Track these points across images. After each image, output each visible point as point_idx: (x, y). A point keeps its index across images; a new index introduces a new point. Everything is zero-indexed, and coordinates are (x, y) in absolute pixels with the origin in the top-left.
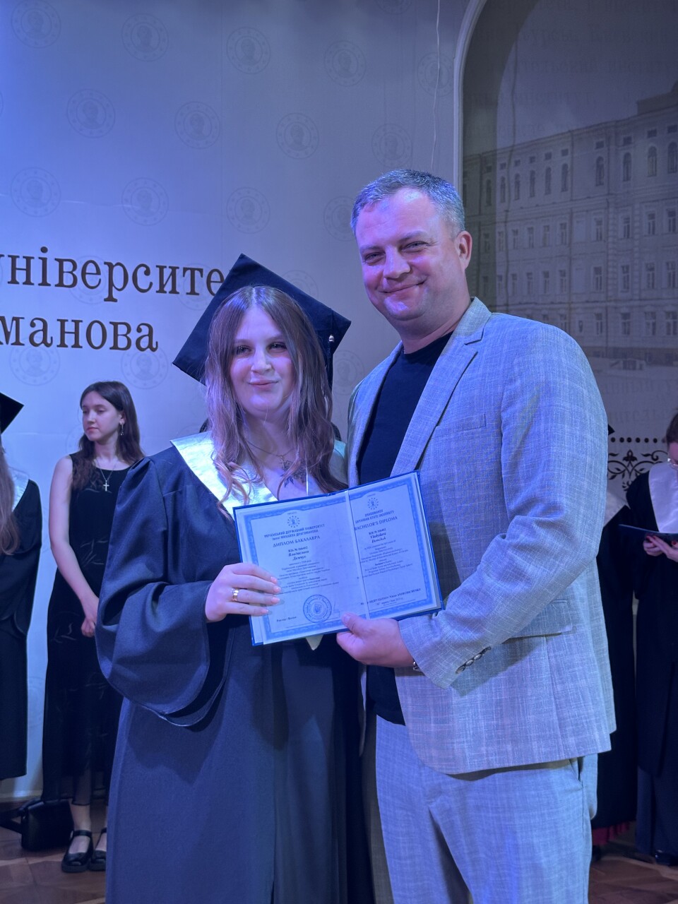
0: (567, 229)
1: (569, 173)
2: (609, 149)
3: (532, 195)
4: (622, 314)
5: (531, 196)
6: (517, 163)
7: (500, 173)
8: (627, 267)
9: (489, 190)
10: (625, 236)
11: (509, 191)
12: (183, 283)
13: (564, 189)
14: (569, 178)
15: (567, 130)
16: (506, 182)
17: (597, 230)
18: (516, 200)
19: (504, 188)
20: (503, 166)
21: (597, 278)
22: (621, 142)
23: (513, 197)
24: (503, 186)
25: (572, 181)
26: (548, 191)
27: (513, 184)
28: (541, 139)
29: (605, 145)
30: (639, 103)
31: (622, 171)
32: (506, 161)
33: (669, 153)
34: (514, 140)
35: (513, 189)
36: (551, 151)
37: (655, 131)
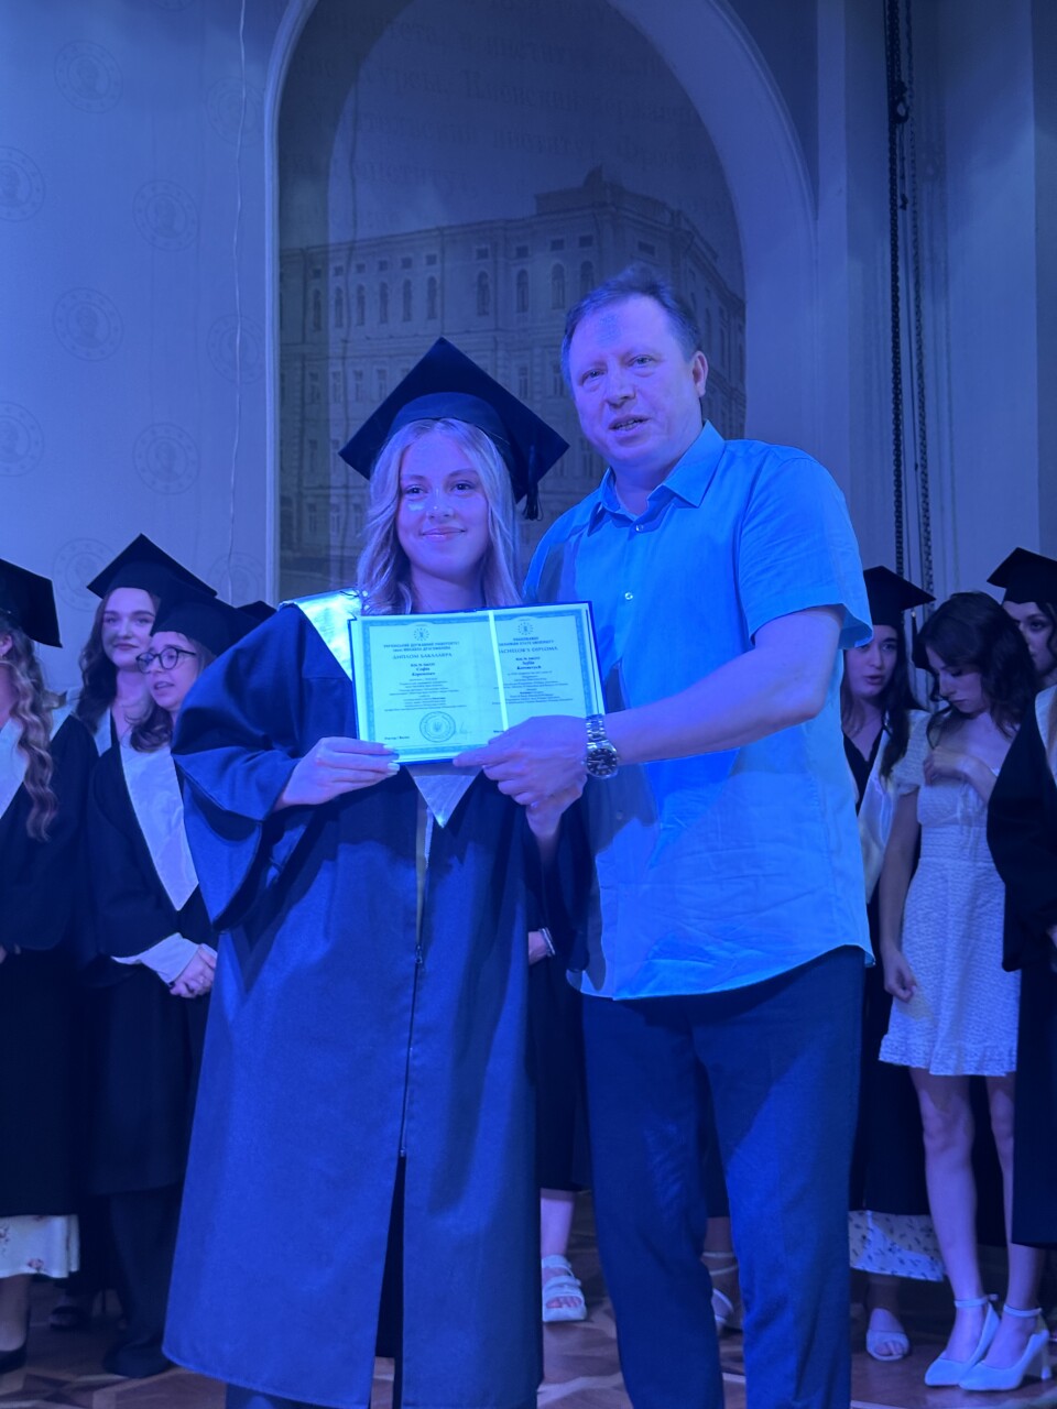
1: (439, 292)
2: (496, 262)
3: (384, 320)
5: (382, 323)
6: (360, 268)
7: (334, 282)
9: (317, 305)
14: (438, 300)
15: (434, 227)
16: (343, 296)
18: (358, 325)
19: (341, 305)
20: (338, 271)
22: (514, 253)
23: (354, 321)
24: (339, 302)
25: (443, 304)
26: (408, 317)
27: (354, 301)
28: (397, 235)
29: (490, 256)
30: (537, 197)
31: (515, 296)
32: (342, 263)
33: (582, 276)
34: (355, 233)
35: (354, 308)
36: (411, 255)
37: (562, 242)
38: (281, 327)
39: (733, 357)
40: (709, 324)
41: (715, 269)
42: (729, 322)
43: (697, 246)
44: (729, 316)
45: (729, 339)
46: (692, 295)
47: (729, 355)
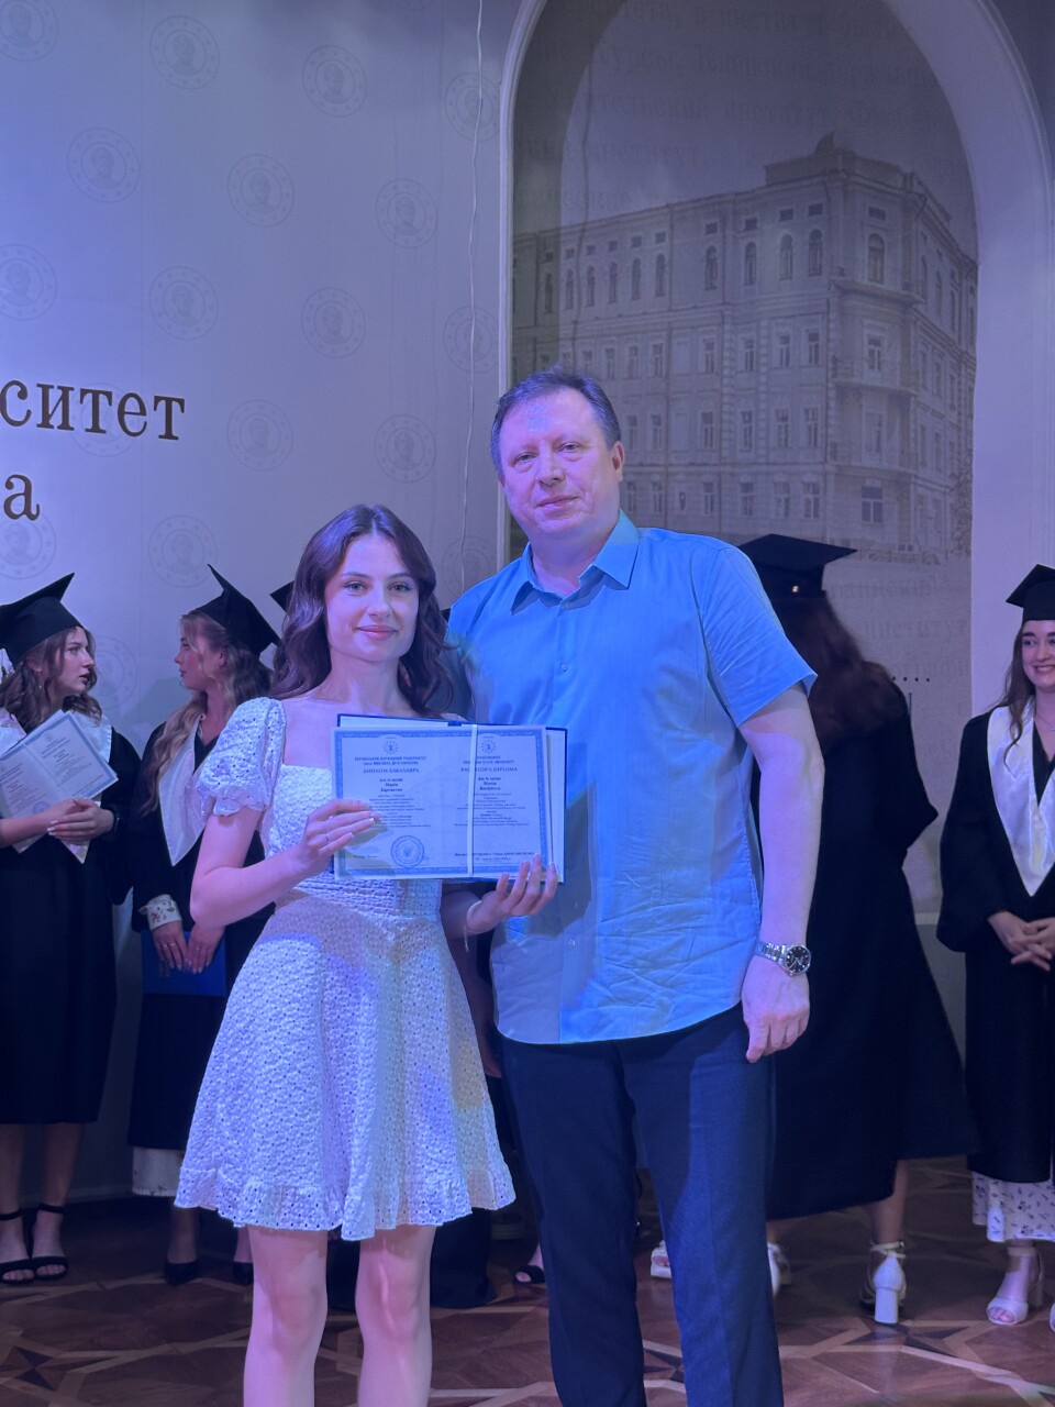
0: (664, 354)
1: (667, 269)
2: (724, 237)
3: (613, 299)
4: (742, 484)
5: (611, 302)
6: (591, 249)
7: (566, 265)
8: (750, 414)
9: (549, 289)
10: (746, 367)
11: (579, 292)
12: (80, 414)
13: (660, 293)
14: (666, 276)
15: (664, 204)
16: (574, 278)
17: (707, 356)
18: (588, 305)
19: (572, 287)
20: (570, 253)
21: (706, 430)
22: (743, 226)
23: (584, 302)
24: (570, 284)
25: (671, 280)
26: (636, 295)
27: (585, 282)
28: (627, 215)
29: (719, 229)
30: (767, 168)
31: (743, 270)
32: (574, 246)
33: (811, 245)
34: (587, 215)
35: (584, 289)
36: (641, 234)
37: (791, 212)
38: (514, 310)
39: (964, 320)
40: (939, 287)
41: (948, 232)
42: (960, 285)
43: (929, 208)
44: (960, 278)
45: (960, 302)
46: (923, 259)
47: (960, 318)
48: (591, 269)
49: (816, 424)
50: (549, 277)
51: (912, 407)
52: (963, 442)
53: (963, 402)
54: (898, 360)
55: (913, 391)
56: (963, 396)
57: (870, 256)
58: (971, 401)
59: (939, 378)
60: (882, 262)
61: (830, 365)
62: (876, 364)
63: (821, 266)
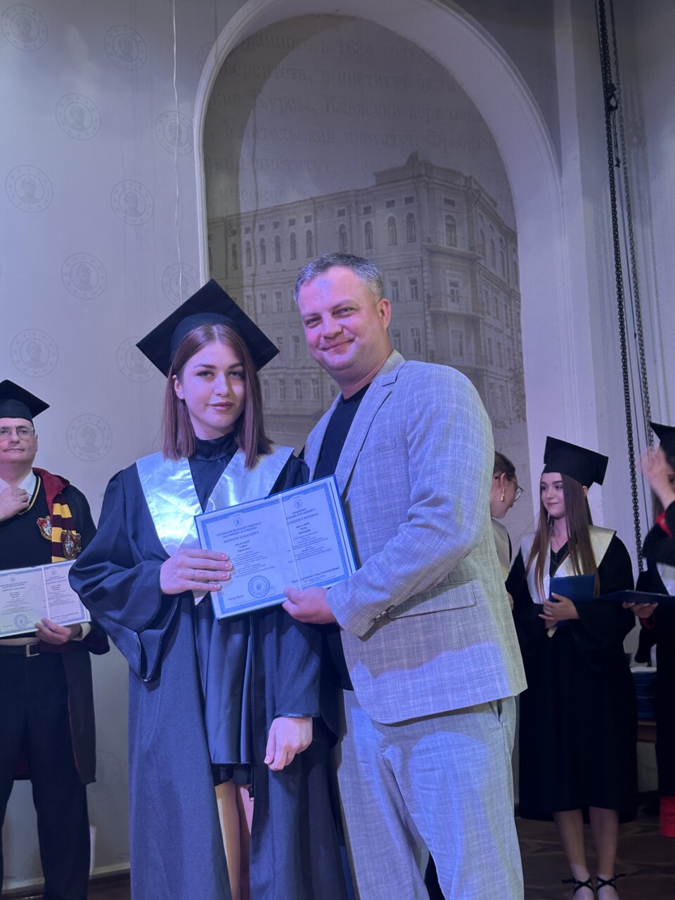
1: (314, 239)
2: (351, 218)
5: (277, 261)
6: (262, 228)
7: (245, 237)
11: (255, 255)
13: (310, 255)
14: (314, 244)
15: (308, 198)
16: (251, 246)
18: (262, 264)
19: (250, 252)
22: (362, 211)
23: (259, 262)
24: (248, 250)
25: (317, 247)
27: (258, 249)
28: (286, 204)
29: (346, 213)
30: (376, 174)
31: (364, 240)
32: (250, 225)
33: (407, 223)
34: (257, 205)
35: (259, 254)
36: (295, 217)
37: (393, 201)
38: (211, 268)
39: (510, 269)
40: (493, 248)
41: (496, 213)
42: (506, 247)
43: (483, 198)
44: (506, 243)
45: (507, 257)
46: (481, 231)
47: (508, 268)
48: (262, 241)
49: (419, 339)
50: (234, 246)
51: (481, 326)
52: (516, 347)
53: (514, 322)
54: (470, 296)
55: (480, 315)
56: (514, 318)
57: (447, 230)
58: (519, 321)
59: (497, 307)
60: (455, 233)
61: (426, 299)
62: (456, 298)
63: (415, 236)
